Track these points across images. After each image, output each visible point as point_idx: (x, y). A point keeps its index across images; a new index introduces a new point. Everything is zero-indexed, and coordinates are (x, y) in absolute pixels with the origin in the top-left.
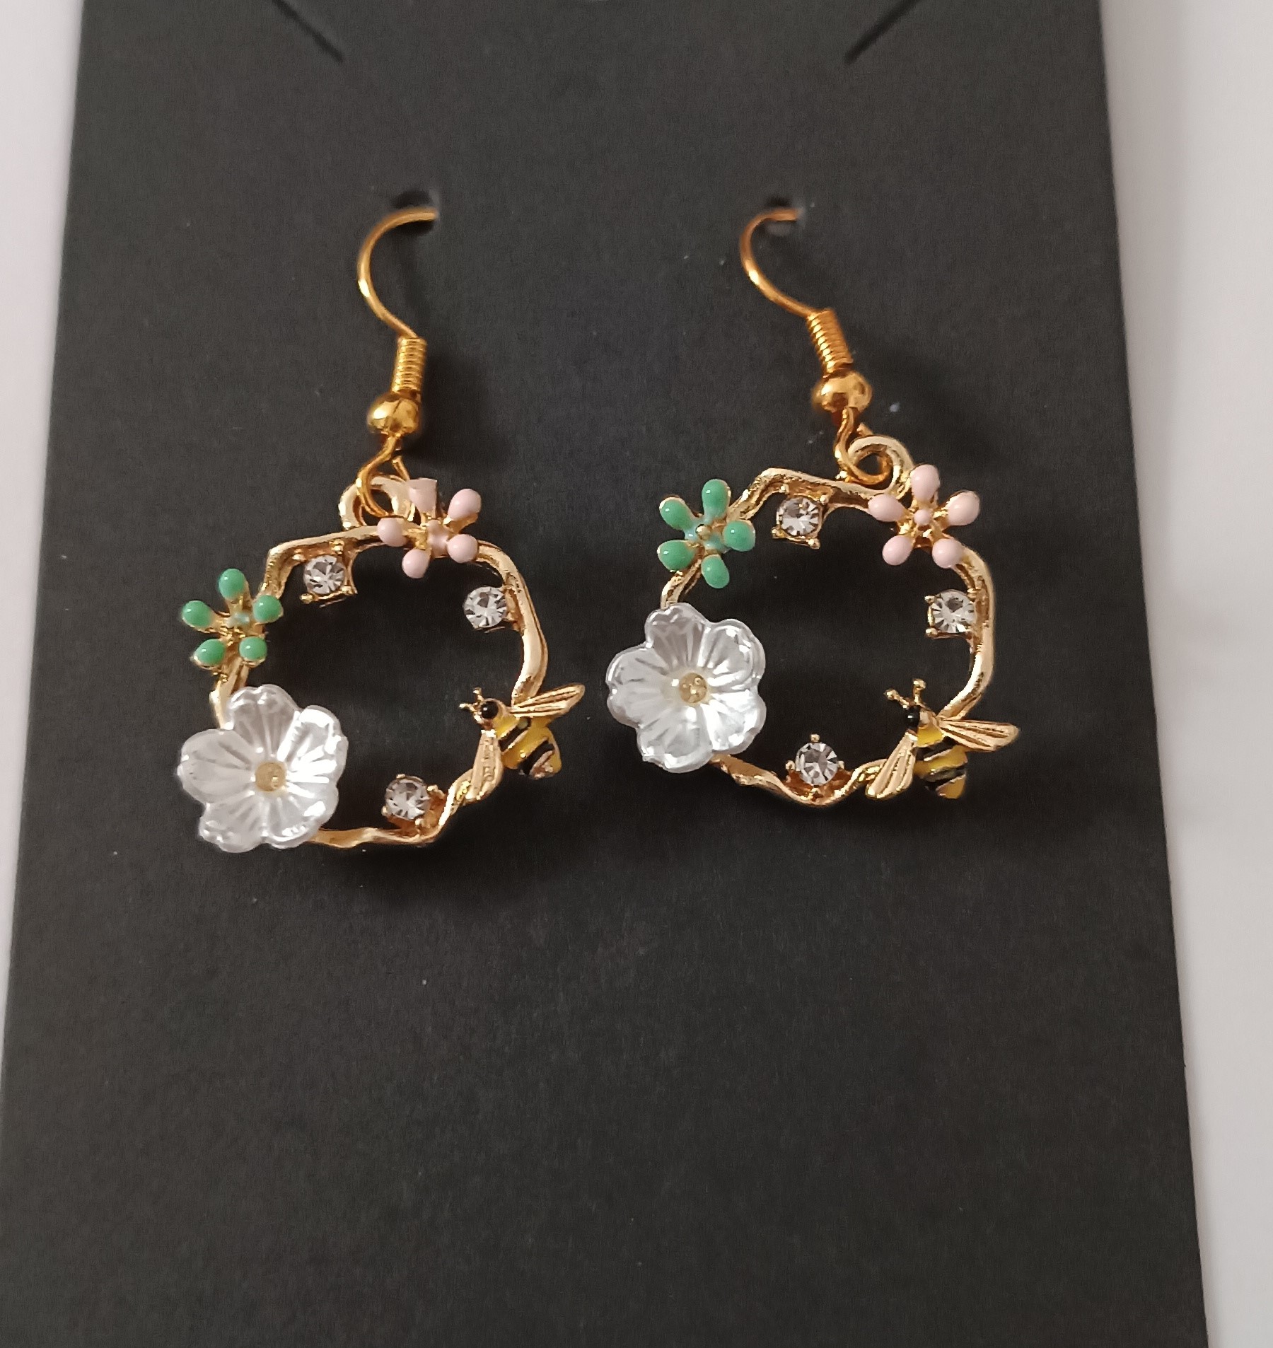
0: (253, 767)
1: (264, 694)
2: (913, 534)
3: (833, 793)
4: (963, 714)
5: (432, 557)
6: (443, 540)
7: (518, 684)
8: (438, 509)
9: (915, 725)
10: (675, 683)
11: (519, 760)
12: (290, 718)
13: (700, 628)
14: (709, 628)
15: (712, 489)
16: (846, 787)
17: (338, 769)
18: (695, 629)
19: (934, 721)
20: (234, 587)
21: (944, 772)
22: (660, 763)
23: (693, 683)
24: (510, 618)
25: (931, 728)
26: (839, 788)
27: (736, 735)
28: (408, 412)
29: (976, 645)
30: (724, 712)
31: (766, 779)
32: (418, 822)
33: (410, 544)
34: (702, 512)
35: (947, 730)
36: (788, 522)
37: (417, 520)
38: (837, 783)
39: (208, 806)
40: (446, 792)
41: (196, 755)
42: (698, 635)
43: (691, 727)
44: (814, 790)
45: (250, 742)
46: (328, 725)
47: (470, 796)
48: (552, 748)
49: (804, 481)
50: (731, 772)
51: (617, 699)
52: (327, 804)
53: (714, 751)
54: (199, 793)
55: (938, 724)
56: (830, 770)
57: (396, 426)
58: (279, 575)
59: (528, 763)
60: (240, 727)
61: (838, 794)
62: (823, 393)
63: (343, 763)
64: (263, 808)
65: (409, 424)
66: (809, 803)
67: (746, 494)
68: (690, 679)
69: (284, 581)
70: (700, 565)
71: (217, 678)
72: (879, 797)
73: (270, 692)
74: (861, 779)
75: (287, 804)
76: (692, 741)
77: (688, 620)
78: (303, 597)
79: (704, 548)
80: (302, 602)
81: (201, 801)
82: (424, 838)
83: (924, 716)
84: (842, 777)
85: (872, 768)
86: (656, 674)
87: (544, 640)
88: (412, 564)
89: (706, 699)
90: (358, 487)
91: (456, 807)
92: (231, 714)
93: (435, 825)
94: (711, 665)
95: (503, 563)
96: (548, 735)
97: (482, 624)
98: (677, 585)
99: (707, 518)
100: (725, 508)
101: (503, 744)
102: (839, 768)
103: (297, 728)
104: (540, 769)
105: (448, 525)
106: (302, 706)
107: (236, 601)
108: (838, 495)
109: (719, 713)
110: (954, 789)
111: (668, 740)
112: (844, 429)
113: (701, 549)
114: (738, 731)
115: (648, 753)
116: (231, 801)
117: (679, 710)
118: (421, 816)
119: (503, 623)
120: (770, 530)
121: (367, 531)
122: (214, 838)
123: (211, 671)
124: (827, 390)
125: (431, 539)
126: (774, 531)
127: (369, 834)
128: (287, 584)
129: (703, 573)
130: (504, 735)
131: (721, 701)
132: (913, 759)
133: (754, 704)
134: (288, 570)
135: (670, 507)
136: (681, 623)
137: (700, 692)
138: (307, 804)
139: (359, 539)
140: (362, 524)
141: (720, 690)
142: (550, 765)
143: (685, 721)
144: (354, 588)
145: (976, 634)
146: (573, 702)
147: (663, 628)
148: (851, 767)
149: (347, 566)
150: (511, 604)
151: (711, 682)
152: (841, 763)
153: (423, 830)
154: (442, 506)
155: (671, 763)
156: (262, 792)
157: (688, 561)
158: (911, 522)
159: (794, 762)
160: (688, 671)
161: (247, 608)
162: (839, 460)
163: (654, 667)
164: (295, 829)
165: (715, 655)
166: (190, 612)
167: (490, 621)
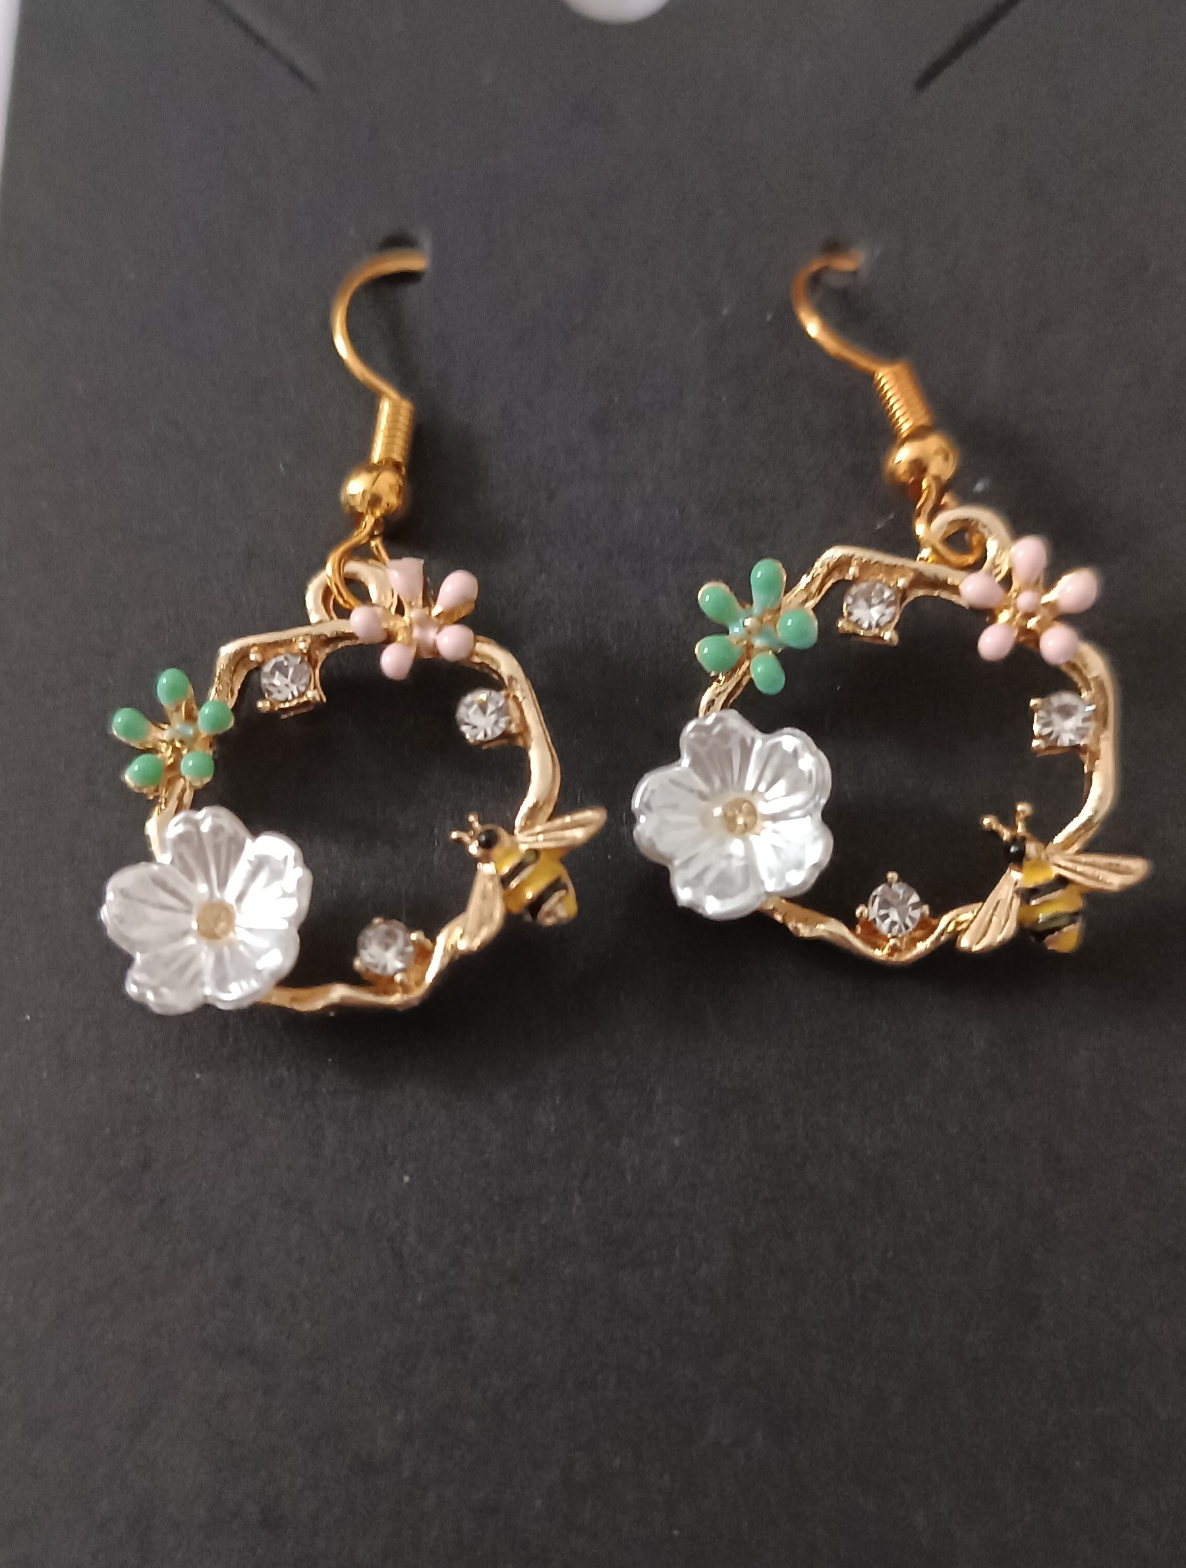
0: (194, 909)
1: (207, 818)
2: (1015, 623)
3: (915, 945)
4: (1076, 847)
5: (417, 654)
6: (431, 634)
7: (524, 809)
8: (425, 598)
9: (1019, 859)
10: (718, 811)
11: (526, 902)
12: (240, 848)
13: (749, 741)
14: (760, 742)
15: (763, 571)
16: (932, 938)
17: (299, 910)
18: (743, 742)
19: (1043, 855)
20: (173, 691)
21: (1054, 918)
22: (698, 907)
23: (740, 811)
24: (513, 728)
25: (1040, 864)
26: (923, 939)
27: (794, 871)
28: (391, 486)
29: (1092, 763)
30: (778, 846)
31: (829, 928)
32: (398, 978)
33: (390, 638)
34: (751, 602)
35: (1059, 866)
36: (858, 613)
37: (400, 610)
38: (919, 933)
39: (138, 958)
40: (434, 942)
41: (123, 893)
42: (746, 750)
43: (737, 864)
44: (892, 942)
45: (192, 878)
46: (286, 857)
47: (463, 946)
48: (565, 887)
49: (877, 562)
50: (787, 920)
51: (645, 828)
52: (285, 953)
53: (769, 894)
54: (126, 939)
55: (1048, 858)
56: (910, 917)
57: (375, 501)
58: (231, 680)
59: (535, 906)
60: (179, 858)
61: (922, 947)
62: (896, 461)
63: (306, 902)
64: (206, 959)
65: (391, 500)
66: (883, 958)
67: (805, 580)
68: (737, 805)
69: (237, 687)
70: (748, 668)
71: (154, 802)
72: (976, 948)
73: (215, 816)
74: (951, 928)
75: (235, 953)
76: (739, 879)
77: (734, 731)
78: (260, 704)
79: (753, 646)
80: (258, 710)
81: (130, 952)
82: (406, 997)
83: (1031, 848)
84: (926, 927)
85: (965, 914)
86: (693, 799)
87: (556, 757)
88: (393, 661)
89: (757, 829)
90: (328, 574)
91: (446, 960)
92: (169, 844)
93: (419, 982)
94: (762, 787)
95: (505, 663)
96: (561, 871)
97: (480, 737)
98: (719, 693)
99: (756, 608)
100: (779, 596)
101: (505, 881)
102: (922, 915)
103: (250, 862)
104: (549, 914)
105: (437, 616)
106: (255, 833)
107: (178, 709)
108: (919, 580)
109: (774, 847)
110: (1068, 939)
111: (709, 878)
112: (926, 501)
113: (749, 647)
114: (799, 866)
115: (684, 895)
116: (167, 950)
117: (722, 842)
118: (403, 970)
119: (505, 735)
120: (835, 621)
121: (339, 626)
122: (144, 995)
123: (145, 795)
124: (903, 456)
125: (416, 633)
126: (840, 624)
127: (339, 992)
128: (239, 691)
129: (753, 676)
130: (506, 870)
131: (775, 832)
132: (1017, 902)
133: (817, 833)
134: (242, 674)
135: (710, 595)
136: (725, 735)
137: (748, 821)
138: (258, 954)
139: (329, 635)
140: (332, 618)
141: (774, 818)
142: (562, 908)
143: (730, 856)
144: (322, 693)
145: (1093, 748)
146: (592, 829)
147: (702, 742)
148: (937, 912)
149: (314, 668)
150: (516, 714)
151: (762, 808)
152: (926, 909)
153: (405, 988)
154: (430, 594)
155: (713, 907)
156: (204, 941)
157: (733, 663)
158: (1012, 610)
159: (867, 906)
160: (732, 796)
161: (190, 717)
162: (920, 537)
163: (692, 790)
164: (244, 984)
165: (768, 775)
166: (121, 722)
167: (489, 732)
